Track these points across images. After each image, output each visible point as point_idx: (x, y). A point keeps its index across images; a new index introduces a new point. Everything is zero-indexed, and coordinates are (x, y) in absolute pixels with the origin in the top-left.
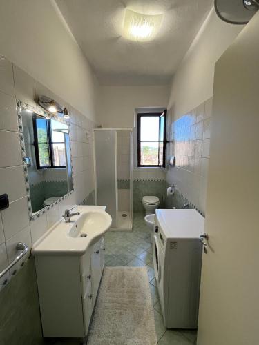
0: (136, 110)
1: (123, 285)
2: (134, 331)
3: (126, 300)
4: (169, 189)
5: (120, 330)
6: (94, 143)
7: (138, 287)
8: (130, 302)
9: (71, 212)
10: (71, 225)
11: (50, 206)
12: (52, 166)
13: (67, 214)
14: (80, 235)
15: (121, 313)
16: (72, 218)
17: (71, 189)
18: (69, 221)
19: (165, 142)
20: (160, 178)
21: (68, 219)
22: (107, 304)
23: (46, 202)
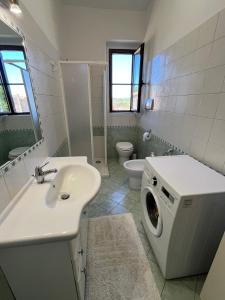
0: (108, 44)
1: (111, 237)
2: (133, 288)
3: (118, 252)
4: (146, 134)
5: (119, 291)
6: (61, 80)
7: (127, 236)
8: (123, 254)
9: (44, 170)
10: (46, 187)
11: (16, 160)
12: (13, 112)
13: (39, 172)
14: (60, 197)
15: (115, 270)
16: (47, 177)
17: (40, 138)
18: (43, 182)
19: (141, 84)
20: (133, 124)
21: (40, 178)
22: (98, 262)
23: (12, 153)
